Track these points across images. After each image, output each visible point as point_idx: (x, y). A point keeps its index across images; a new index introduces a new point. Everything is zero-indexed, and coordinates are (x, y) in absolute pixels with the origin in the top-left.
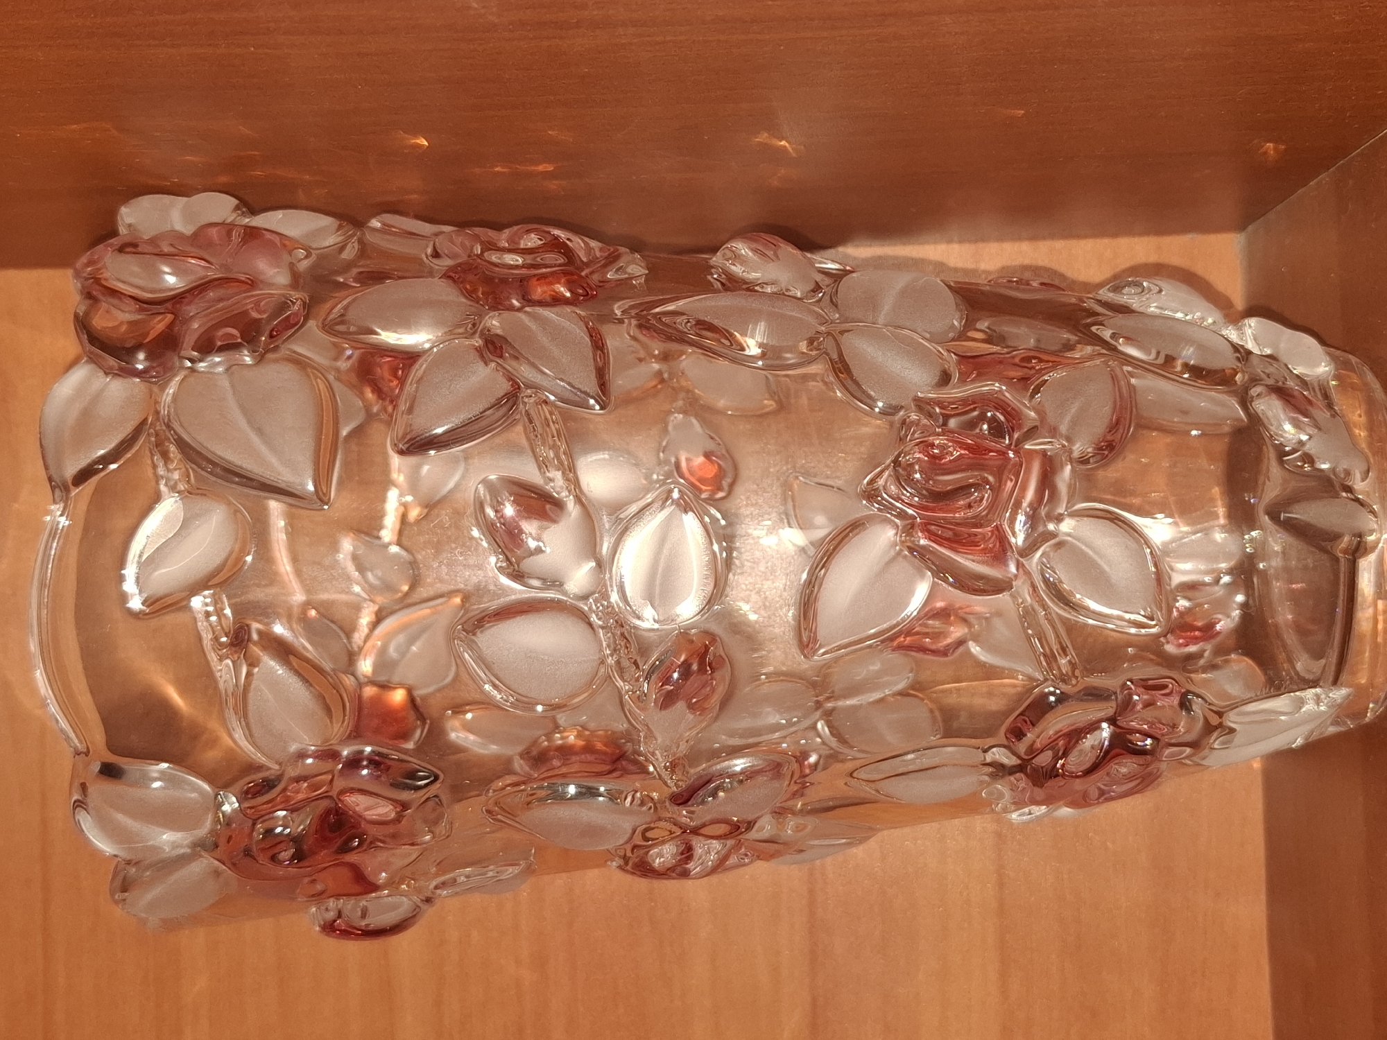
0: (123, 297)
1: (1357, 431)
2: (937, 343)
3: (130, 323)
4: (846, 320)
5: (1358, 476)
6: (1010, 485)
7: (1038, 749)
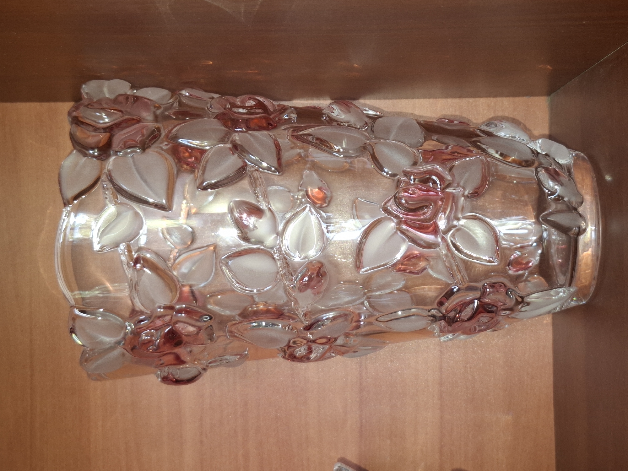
0: (88, 125)
2: (413, 148)
4: (376, 138)
7: (449, 311)
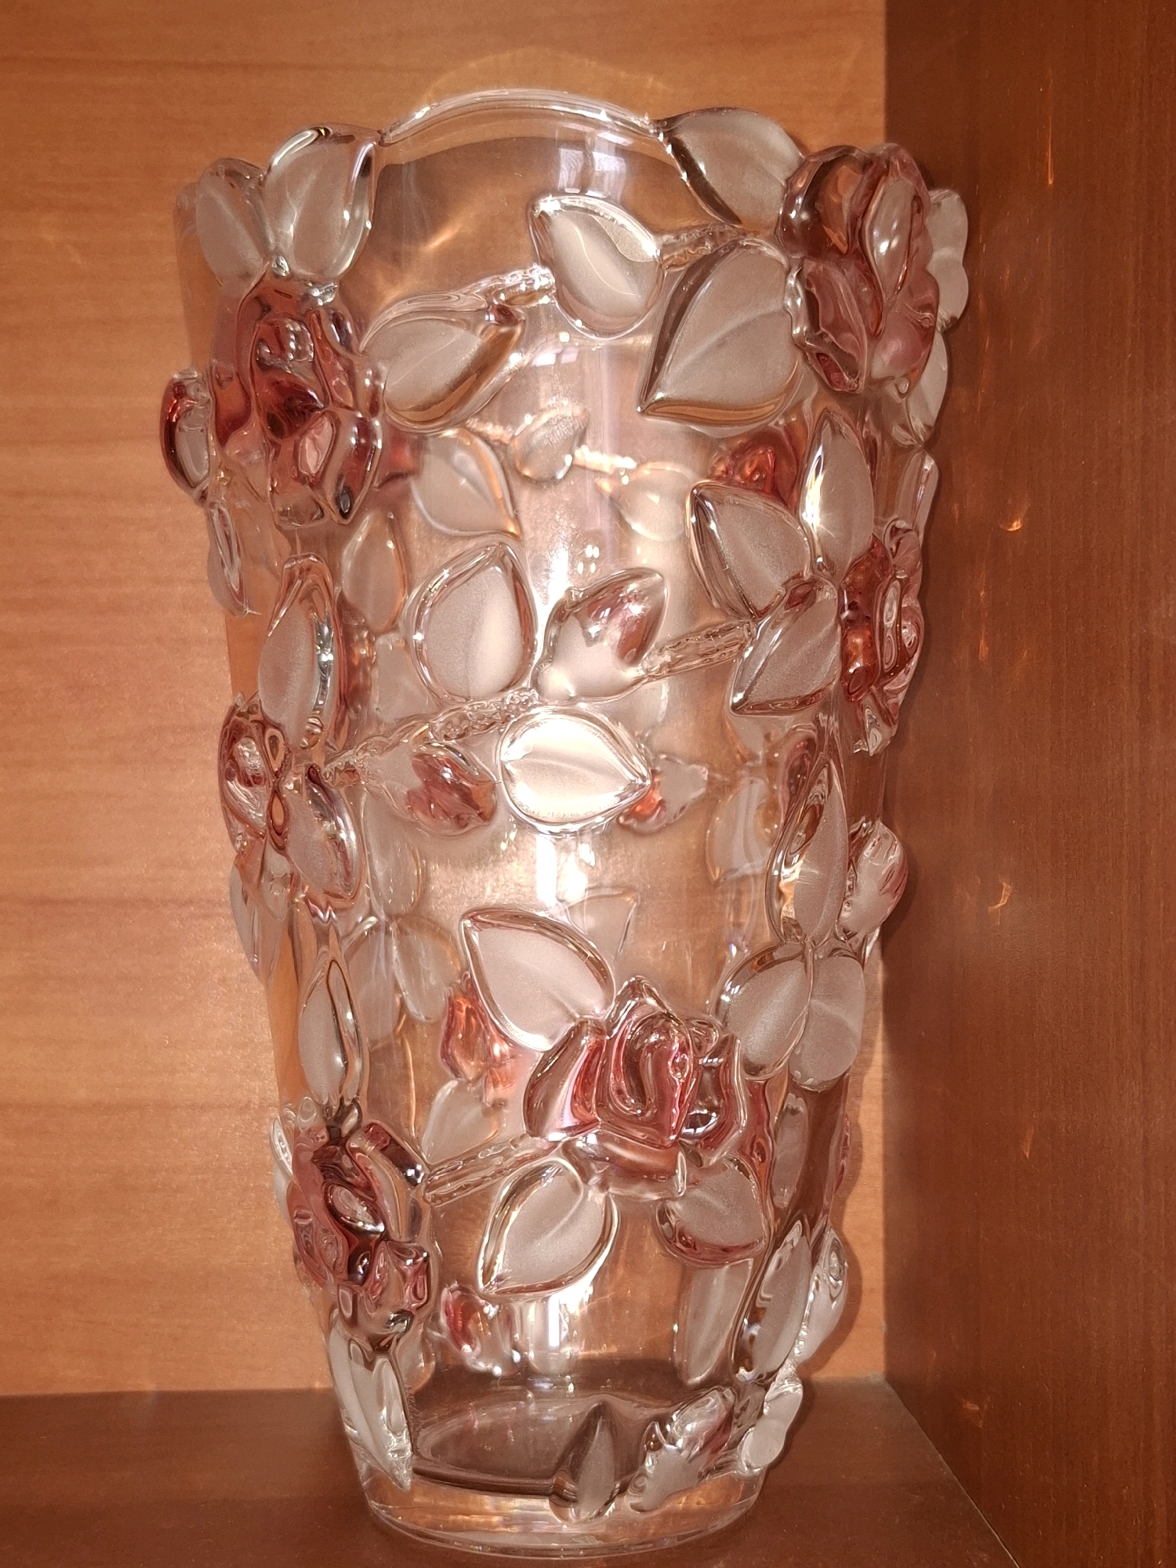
0: (868, 198)
1: (684, 1500)
2: (789, 1060)
3: (840, 206)
4: (816, 966)
5: (636, 1501)
6: (639, 1135)
7: (357, 1157)
